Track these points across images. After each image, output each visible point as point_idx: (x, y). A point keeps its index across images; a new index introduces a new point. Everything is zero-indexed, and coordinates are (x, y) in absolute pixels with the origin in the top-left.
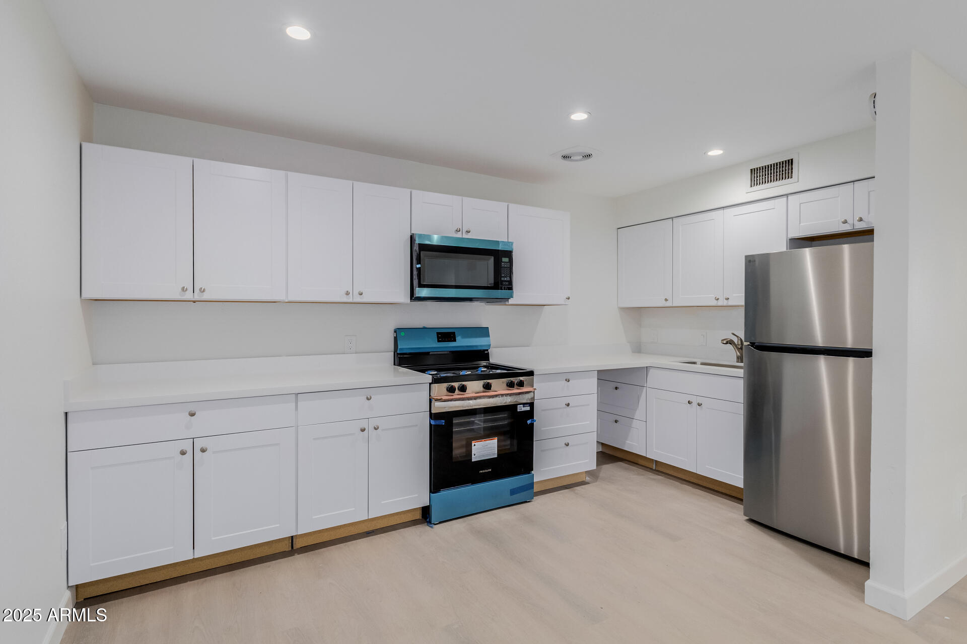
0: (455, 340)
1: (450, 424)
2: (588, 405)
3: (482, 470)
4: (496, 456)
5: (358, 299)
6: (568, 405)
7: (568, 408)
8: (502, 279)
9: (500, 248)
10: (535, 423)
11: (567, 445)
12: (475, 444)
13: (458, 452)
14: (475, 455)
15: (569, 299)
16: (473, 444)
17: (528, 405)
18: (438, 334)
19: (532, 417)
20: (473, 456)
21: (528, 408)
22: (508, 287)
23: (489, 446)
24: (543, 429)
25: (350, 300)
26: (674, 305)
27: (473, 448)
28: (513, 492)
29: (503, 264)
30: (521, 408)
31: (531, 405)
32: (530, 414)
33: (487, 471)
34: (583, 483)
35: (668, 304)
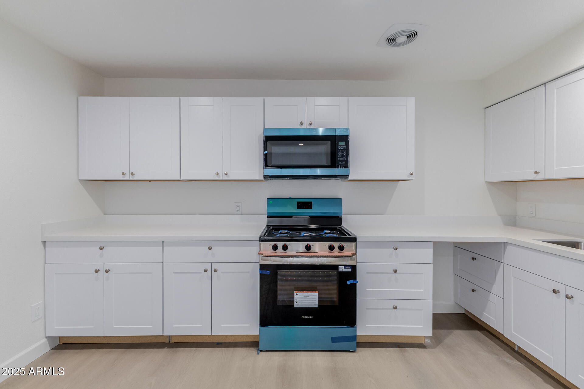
0: (311, 208)
1: (276, 275)
2: (422, 274)
3: (304, 316)
4: (317, 306)
5: (225, 178)
6: (396, 271)
7: (396, 274)
8: (339, 159)
9: (337, 134)
10: (357, 283)
11: (395, 308)
12: (297, 293)
13: (281, 297)
14: (297, 302)
15: (412, 174)
16: (295, 293)
17: (350, 267)
18: (298, 203)
19: (355, 278)
20: (295, 303)
21: (350, 270)
22: (344, 166)
23: (310, 297)
24: (367, 289)
25: (221, 179)
26: (547, 178)
27: (295, 296)
28: (335, 340)
29: (339, 147)
30: (341, 269)
31: (354, 267)
32: (353, 274)
33: (309, 317)
34: (421, 346)
35: (540, 177)
